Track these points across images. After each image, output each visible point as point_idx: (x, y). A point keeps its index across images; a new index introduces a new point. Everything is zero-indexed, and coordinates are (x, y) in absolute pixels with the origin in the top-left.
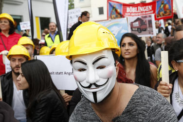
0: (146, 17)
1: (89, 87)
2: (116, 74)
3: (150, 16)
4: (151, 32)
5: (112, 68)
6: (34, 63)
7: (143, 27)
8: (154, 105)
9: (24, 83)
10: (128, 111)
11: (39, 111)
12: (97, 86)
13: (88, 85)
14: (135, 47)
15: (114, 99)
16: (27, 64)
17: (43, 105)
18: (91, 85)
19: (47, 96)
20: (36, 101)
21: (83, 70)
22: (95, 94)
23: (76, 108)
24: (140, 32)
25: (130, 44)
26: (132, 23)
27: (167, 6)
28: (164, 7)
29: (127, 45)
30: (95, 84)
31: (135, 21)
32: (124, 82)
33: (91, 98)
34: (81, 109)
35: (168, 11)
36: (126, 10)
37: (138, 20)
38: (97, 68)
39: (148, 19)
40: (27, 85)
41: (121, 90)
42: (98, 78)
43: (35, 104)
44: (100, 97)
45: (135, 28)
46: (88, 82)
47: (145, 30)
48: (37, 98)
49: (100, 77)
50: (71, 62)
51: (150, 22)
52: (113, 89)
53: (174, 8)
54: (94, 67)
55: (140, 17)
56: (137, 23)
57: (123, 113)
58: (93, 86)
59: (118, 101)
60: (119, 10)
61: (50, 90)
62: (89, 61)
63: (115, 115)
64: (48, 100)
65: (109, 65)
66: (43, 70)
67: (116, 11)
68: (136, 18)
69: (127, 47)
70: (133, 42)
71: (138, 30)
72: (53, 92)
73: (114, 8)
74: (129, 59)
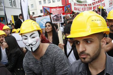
0: (59, 15)
1: (29, 46)
2: (40, 40)
3: (61, 14)
4: (61, 21)
5: (38, 37)
6: (11, 37)
7: (58, 19)
8: (55, 51)
9: (6, 45)
10: (46, 54)
11: (12, 57)
12: (32, 45)
13: (28, 45)
14: (51, 27)
15: (40, 50)
16: (7, 37)
17: (14, 55)
18: (30, 45)
19: (16, 51)
20: (11, 53)
21: (27, 39)
22: (31, 48)
23: (26, 55)
24: (57, 21)
25: (49, 26)
26: (53, 17)
27: (69, 8)
28: (68, 9)
29: (47, 26)
30: (31, 44)
31: (54, 16)
32: (45, 43)
33: (30, 50)
34: (28, 55)
35: (69, 11)
36: (51, 10)
37: (56, 16)
38: (32, 38)
39: (60, 15)
40: (7, 46)
41: (42, 46)
42: (32, 42)
43: (11, 55)
44: (34, 49)
45: (54, 19)
46: (28, 44)
47: (59, 20)
48: (11, 52)
49: (33, 41)
50: (22, 36)
51: (61, 17)
52: (39, 46)
53: (72, 9)
54: (30, 38)
55: (56, 14)
56: (55, 17)
57: (44, 55)
58: (31, 45)
59: (42, 50)
60: (48, 11)
61: (17, 48)
62: (28, 35)
63: (41, 56)
64: (16, 52)
65: (36, 36)
66: (14, 40)
67: (47, 11)
68: (54, 15)
69: (47, 27)
70: (50, 25)
71: (56, 20)
72: (18, 49)
73: (46, 10)
74: (49, 32)
